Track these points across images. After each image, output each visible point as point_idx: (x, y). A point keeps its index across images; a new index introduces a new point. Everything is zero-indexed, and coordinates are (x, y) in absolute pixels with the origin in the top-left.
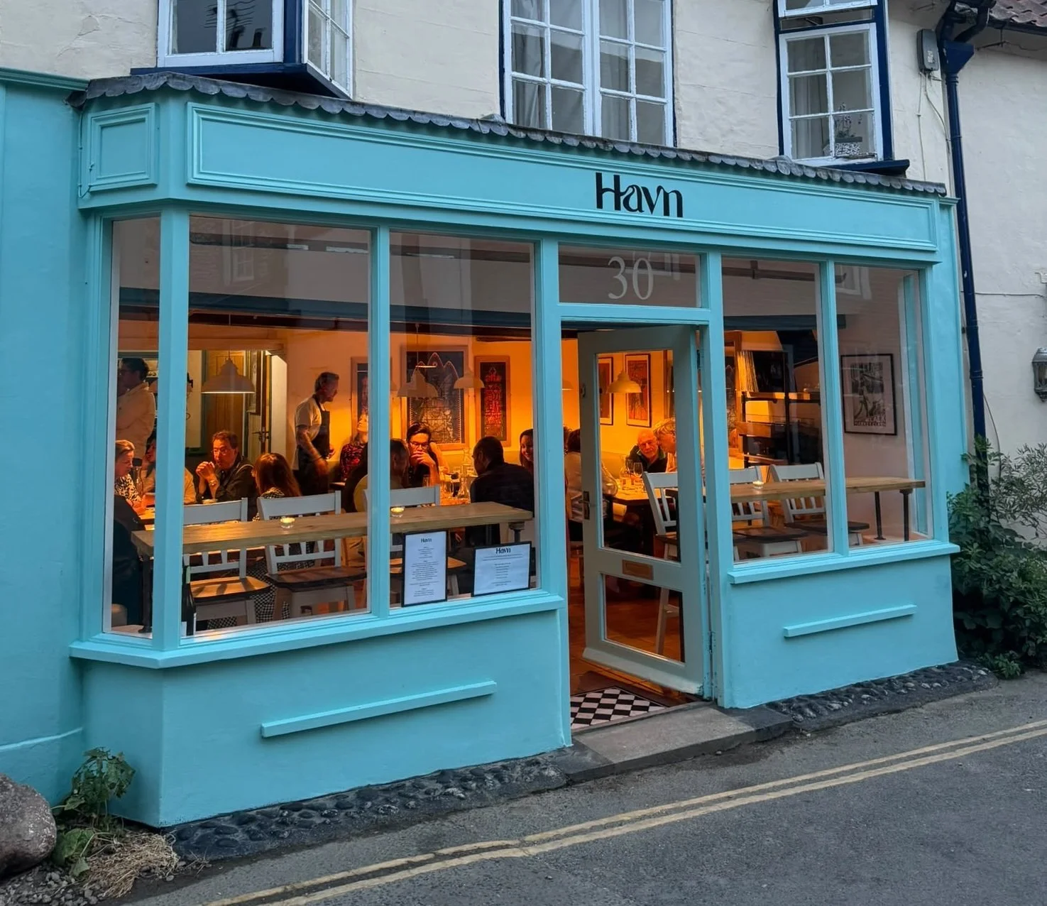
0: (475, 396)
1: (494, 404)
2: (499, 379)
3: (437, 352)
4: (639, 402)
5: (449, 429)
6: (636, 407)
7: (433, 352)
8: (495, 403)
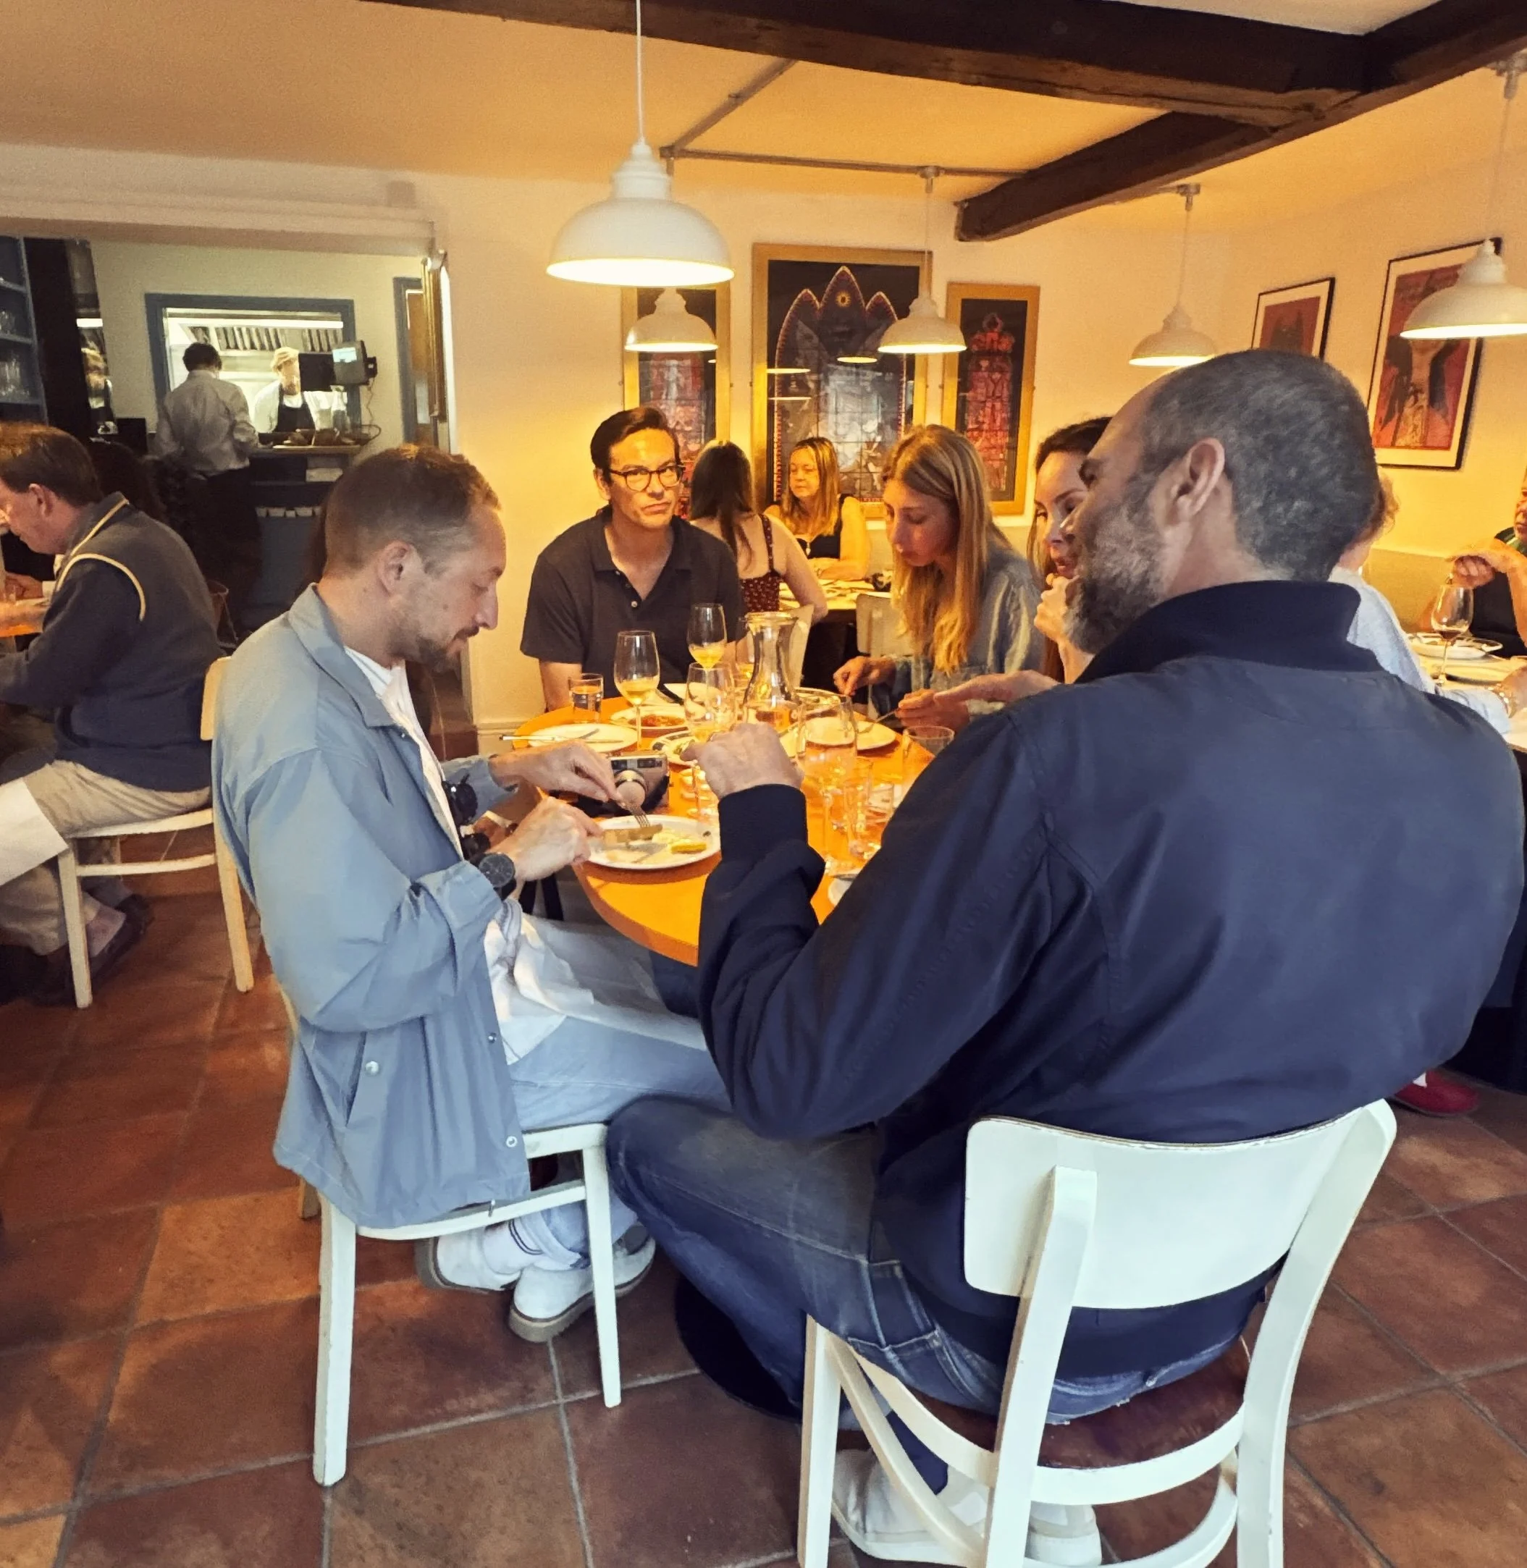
0: (942, 387)
1: (988, 410)
2: (1006, 344)
3: (848, 265)
4: (1424, 399)
5: (872, 467)
6: (1408, 411)
7: (838, 265)
8: (993, 407)
